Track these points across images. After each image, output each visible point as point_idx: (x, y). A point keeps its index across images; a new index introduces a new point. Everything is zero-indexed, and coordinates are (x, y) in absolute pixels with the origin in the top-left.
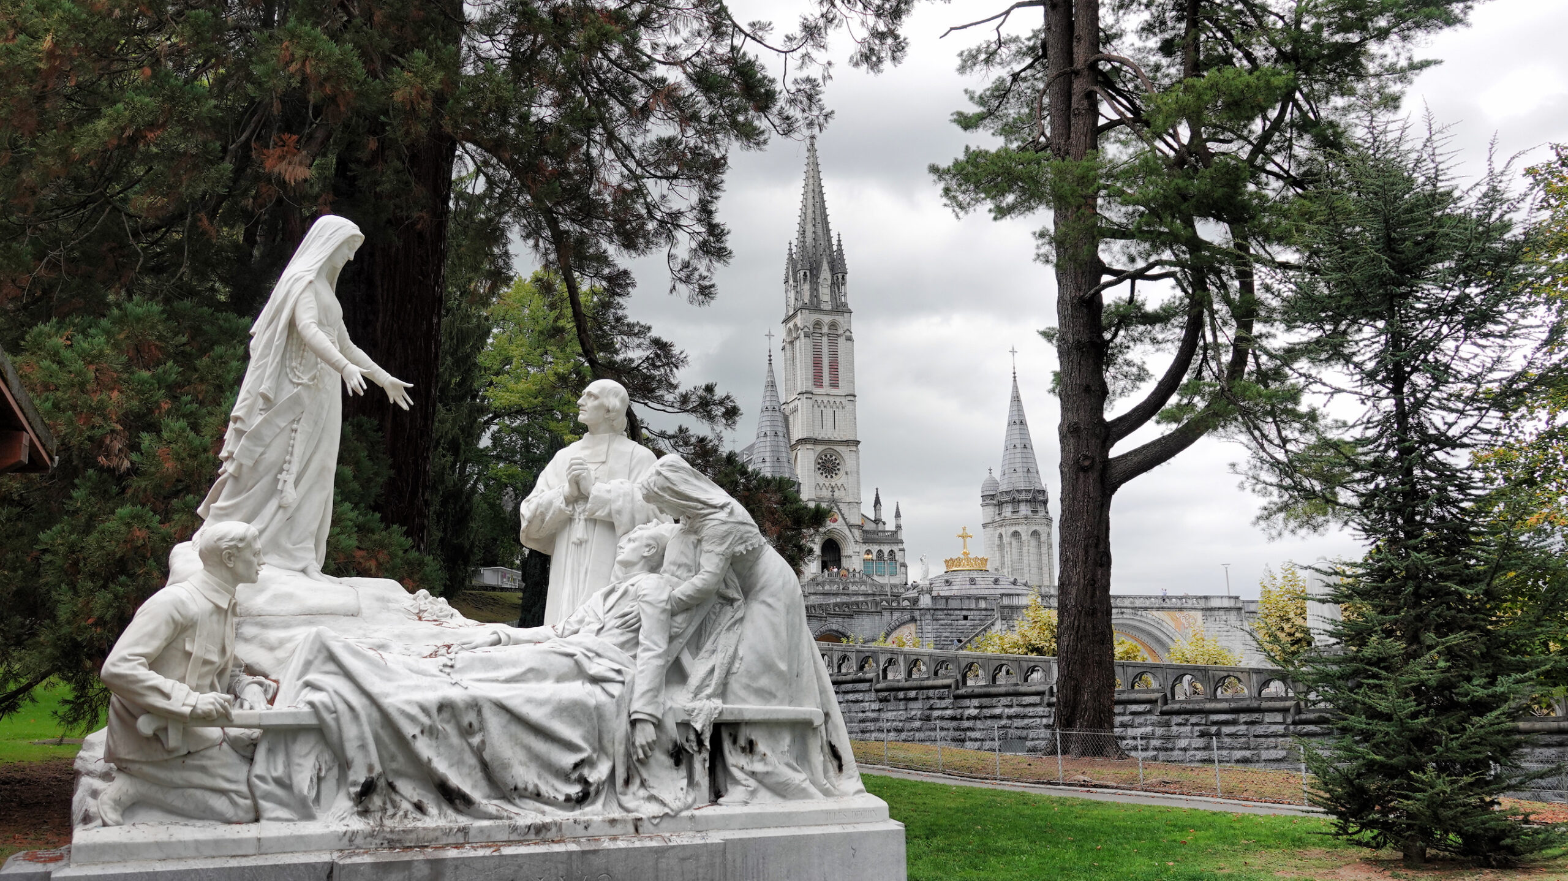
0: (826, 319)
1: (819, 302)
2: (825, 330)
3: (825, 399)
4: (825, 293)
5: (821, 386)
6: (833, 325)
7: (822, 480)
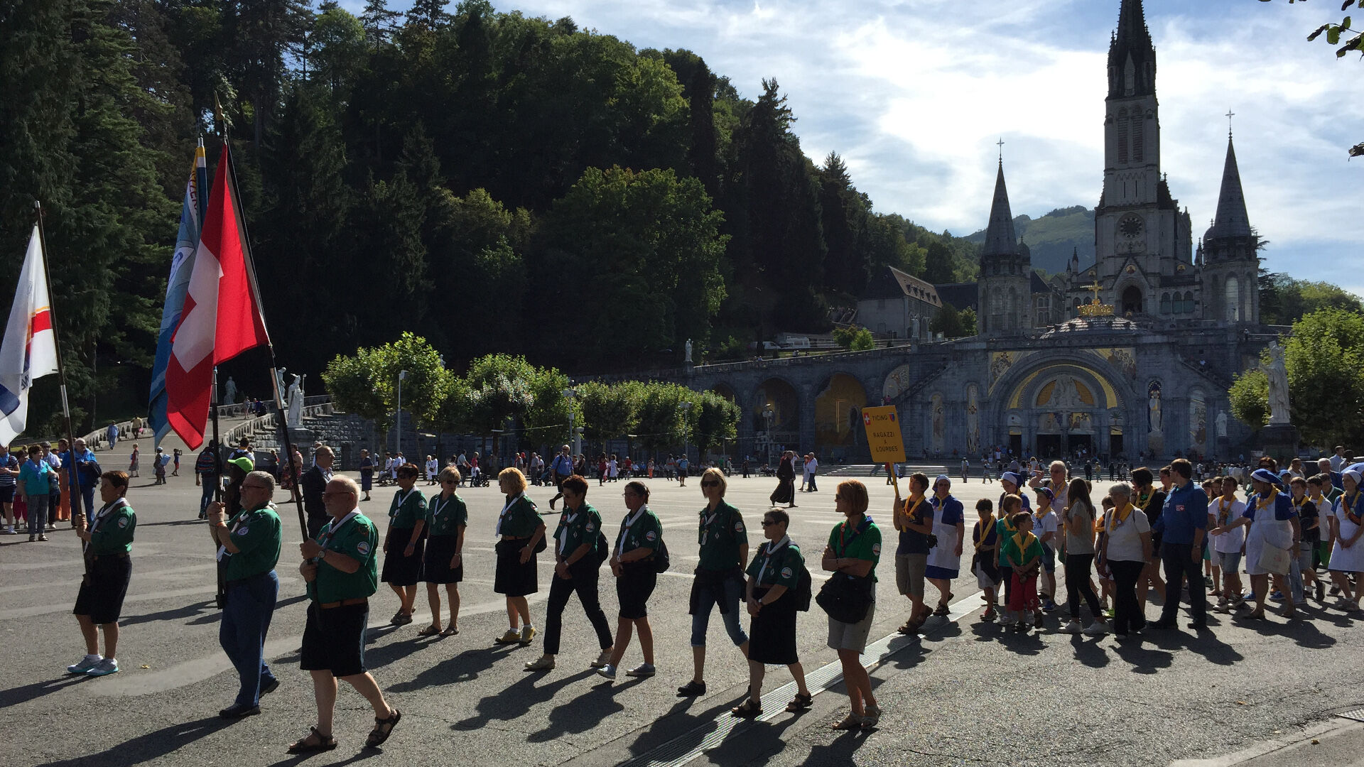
0: (1129, 104)
1: (1124, 89)
2: (1130, 113)
3: (1127, 172)
4: (1130, 84)
5: (1126, 162)
6: (1138, 109)
7: (1122, 239)
